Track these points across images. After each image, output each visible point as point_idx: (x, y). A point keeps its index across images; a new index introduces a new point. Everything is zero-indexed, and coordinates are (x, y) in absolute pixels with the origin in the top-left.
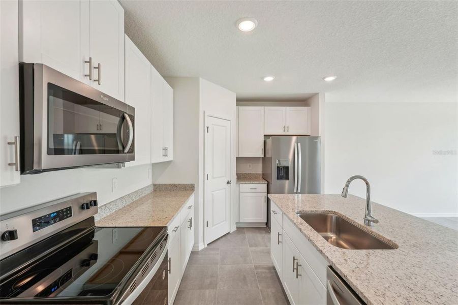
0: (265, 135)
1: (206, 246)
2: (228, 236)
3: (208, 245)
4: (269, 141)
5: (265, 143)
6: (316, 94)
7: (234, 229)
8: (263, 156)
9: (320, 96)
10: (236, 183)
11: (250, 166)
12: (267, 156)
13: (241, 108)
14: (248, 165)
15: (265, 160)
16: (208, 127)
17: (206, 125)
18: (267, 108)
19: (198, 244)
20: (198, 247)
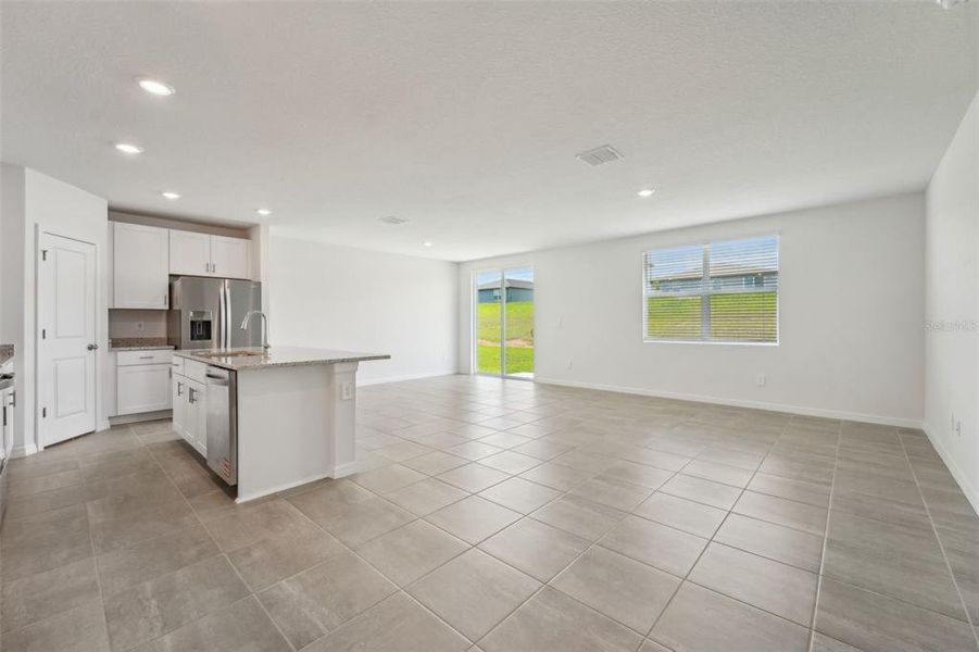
0: (170, 275)
1: (41, 449)
2: (92, 436)
3: (46, 448)
4: (178, 284)
5: (171, 287)
6: (257, 225)
7: (104, 425)
8: (167, 307)
9: (262, 230)
10: (109, 351)
11: (140, 326)
12: (175, 307)
13: (118, 225)
14: (137, 324)
15: (171, 313)
16: (44, 252)
17: (41, 247)
18: (174, 232)
19: (23, 445)
20: (23, 450)
